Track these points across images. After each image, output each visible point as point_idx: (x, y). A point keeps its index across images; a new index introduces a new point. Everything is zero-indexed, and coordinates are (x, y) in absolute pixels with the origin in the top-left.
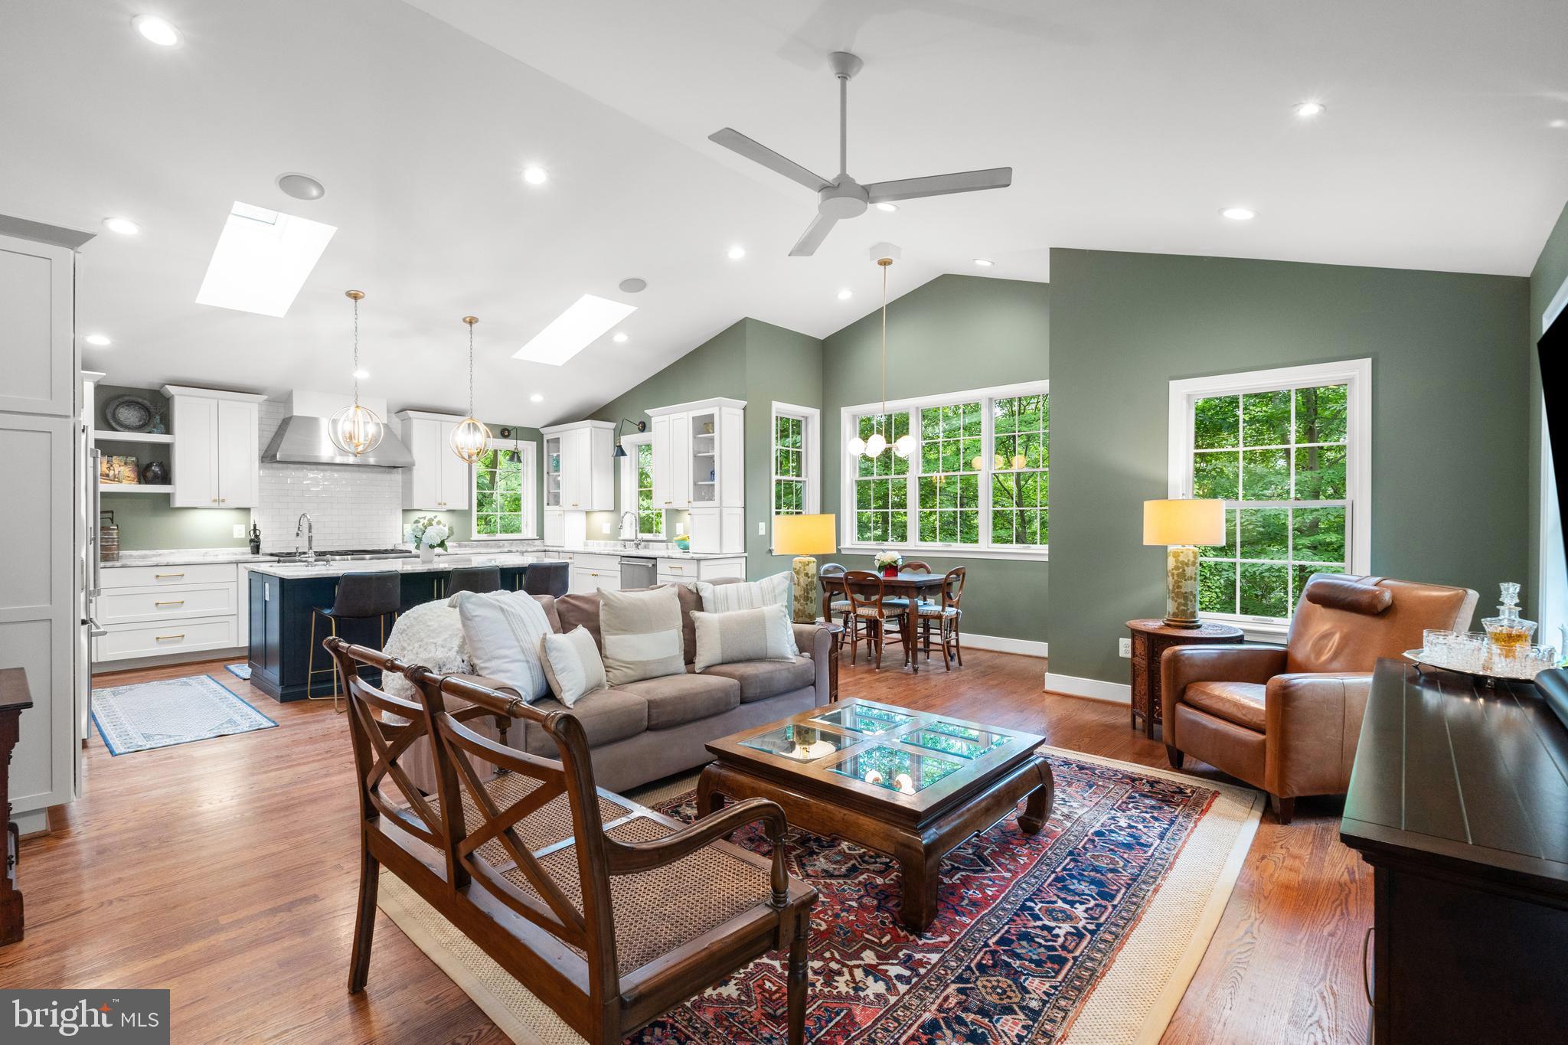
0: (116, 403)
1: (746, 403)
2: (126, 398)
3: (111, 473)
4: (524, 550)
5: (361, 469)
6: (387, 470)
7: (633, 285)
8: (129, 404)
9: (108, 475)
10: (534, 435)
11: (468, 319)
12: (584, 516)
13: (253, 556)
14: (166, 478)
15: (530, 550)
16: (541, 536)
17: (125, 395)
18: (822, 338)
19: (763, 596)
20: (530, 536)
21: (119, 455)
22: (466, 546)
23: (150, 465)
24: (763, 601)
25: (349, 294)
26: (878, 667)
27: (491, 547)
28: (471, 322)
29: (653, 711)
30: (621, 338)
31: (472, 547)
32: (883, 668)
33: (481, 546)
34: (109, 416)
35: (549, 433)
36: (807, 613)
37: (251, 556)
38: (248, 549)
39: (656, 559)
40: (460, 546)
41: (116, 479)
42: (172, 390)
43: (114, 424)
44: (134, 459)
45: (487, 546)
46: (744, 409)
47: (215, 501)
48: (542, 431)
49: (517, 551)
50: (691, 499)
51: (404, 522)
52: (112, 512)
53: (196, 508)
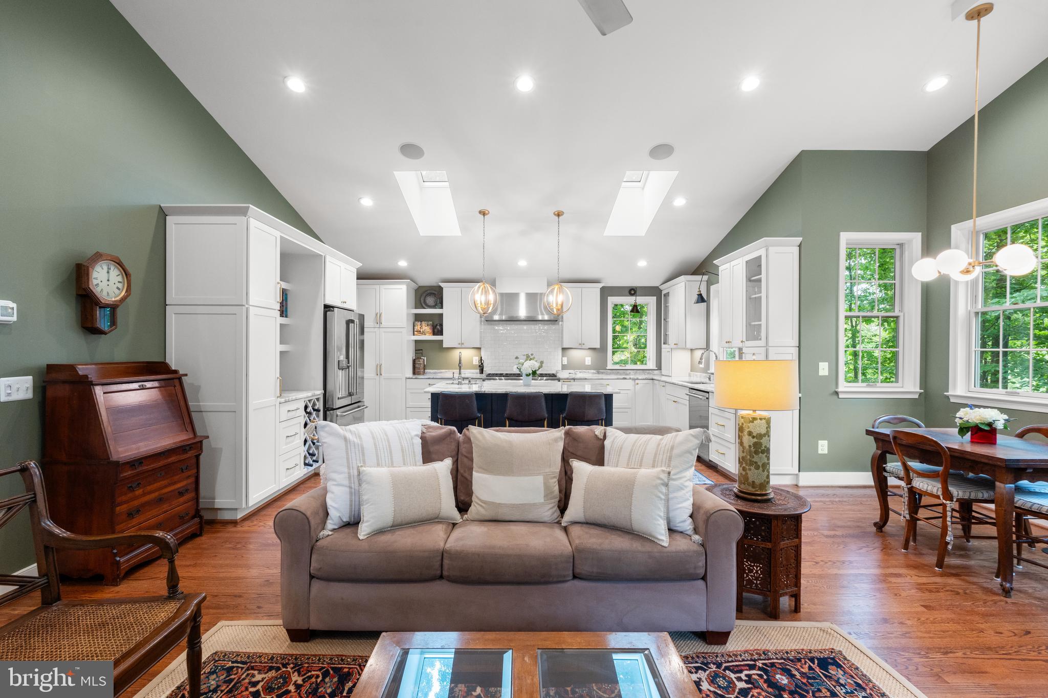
0: (425, 295)
1: (801, 239)
2: (428, 292)
3: (422, 330)
4: (636, 377)
5: (531, 322)
6: (553, 322)
7: (661, 151)
8: (430, 294)
9: (420, 331)
10: (655, 291)
11: (556, 213)
12: (689, 353)
13: (480, 375)
14: (440, 333)
15: (640, 378)
16: (659, 367)
17: (427, 291)
18: (926, 148)
19: (656, 454)
20: (651, 367)
21: (425, 321)
22: (602, 373)
23: (437, 325)
24: (654, 461)
25: (480, 212)
26: (940, 564)
27: (621, 374)
28: (559, 214)
29: (446, 562)
30: (680, 202)
31: (607, 374)
32: (949, 566)
33: (613, 373)
34: (422, 301)
35: (665, 288)
36: (750, 480)
37: (479, 375)
38: (478, 371)
39: (708, 392)
40: (598, 373)
41: (424, 333)
42: (442, 285)
43: (424, 305)
44: (431, 322)
45: (617, 374)
46: (800, 246)
47: (459, 344)
48: (661, 287)
49: (630, 379)
50: (744, 340)
51: (563, 356)
52: (422, 350)
53: (455, 348)
